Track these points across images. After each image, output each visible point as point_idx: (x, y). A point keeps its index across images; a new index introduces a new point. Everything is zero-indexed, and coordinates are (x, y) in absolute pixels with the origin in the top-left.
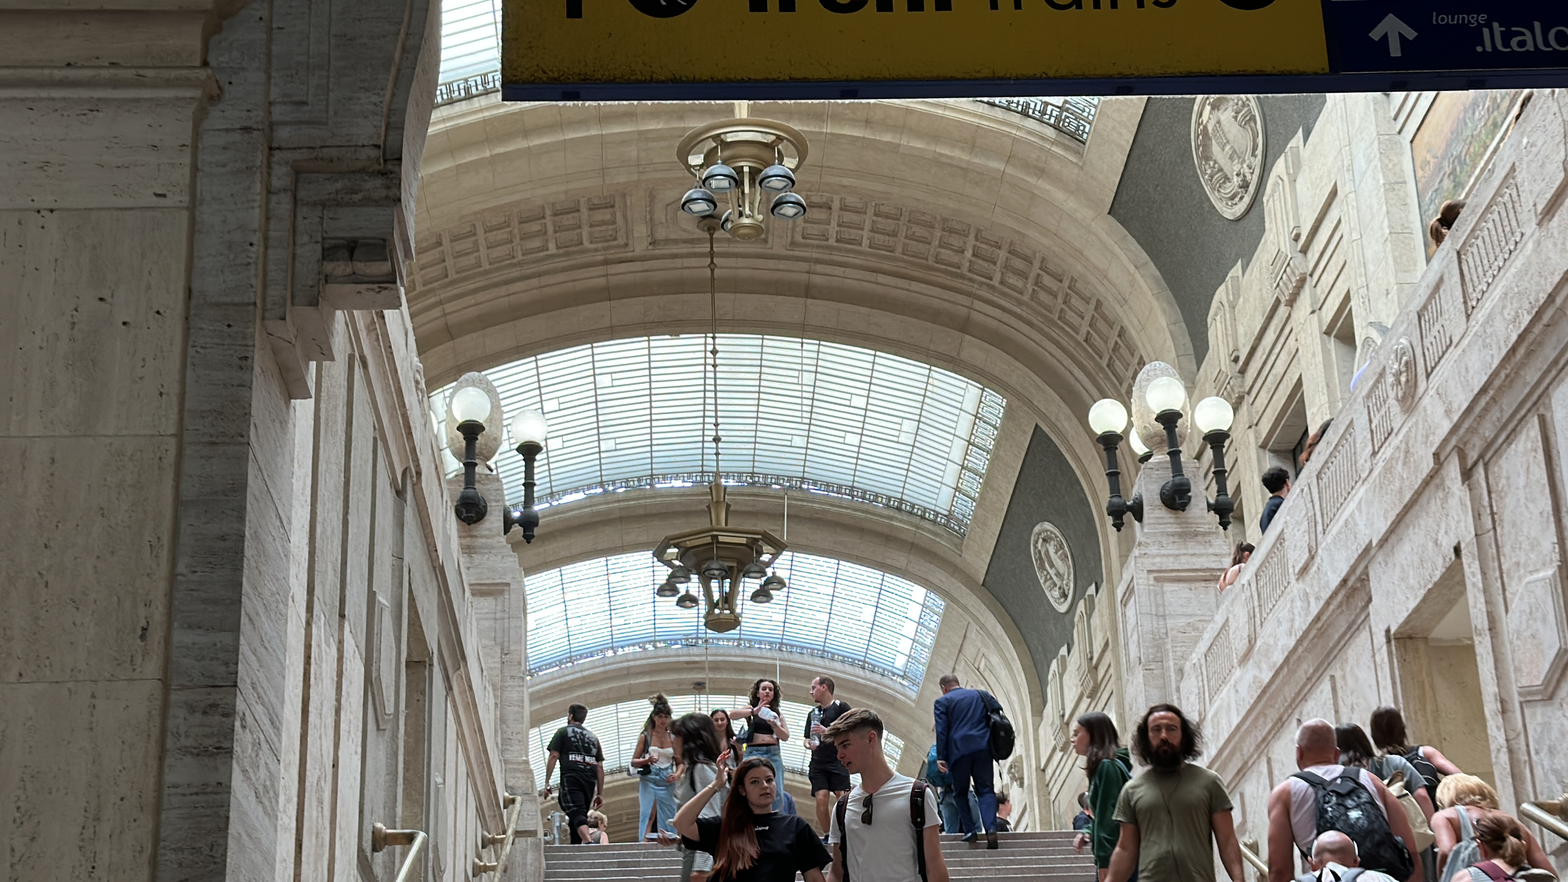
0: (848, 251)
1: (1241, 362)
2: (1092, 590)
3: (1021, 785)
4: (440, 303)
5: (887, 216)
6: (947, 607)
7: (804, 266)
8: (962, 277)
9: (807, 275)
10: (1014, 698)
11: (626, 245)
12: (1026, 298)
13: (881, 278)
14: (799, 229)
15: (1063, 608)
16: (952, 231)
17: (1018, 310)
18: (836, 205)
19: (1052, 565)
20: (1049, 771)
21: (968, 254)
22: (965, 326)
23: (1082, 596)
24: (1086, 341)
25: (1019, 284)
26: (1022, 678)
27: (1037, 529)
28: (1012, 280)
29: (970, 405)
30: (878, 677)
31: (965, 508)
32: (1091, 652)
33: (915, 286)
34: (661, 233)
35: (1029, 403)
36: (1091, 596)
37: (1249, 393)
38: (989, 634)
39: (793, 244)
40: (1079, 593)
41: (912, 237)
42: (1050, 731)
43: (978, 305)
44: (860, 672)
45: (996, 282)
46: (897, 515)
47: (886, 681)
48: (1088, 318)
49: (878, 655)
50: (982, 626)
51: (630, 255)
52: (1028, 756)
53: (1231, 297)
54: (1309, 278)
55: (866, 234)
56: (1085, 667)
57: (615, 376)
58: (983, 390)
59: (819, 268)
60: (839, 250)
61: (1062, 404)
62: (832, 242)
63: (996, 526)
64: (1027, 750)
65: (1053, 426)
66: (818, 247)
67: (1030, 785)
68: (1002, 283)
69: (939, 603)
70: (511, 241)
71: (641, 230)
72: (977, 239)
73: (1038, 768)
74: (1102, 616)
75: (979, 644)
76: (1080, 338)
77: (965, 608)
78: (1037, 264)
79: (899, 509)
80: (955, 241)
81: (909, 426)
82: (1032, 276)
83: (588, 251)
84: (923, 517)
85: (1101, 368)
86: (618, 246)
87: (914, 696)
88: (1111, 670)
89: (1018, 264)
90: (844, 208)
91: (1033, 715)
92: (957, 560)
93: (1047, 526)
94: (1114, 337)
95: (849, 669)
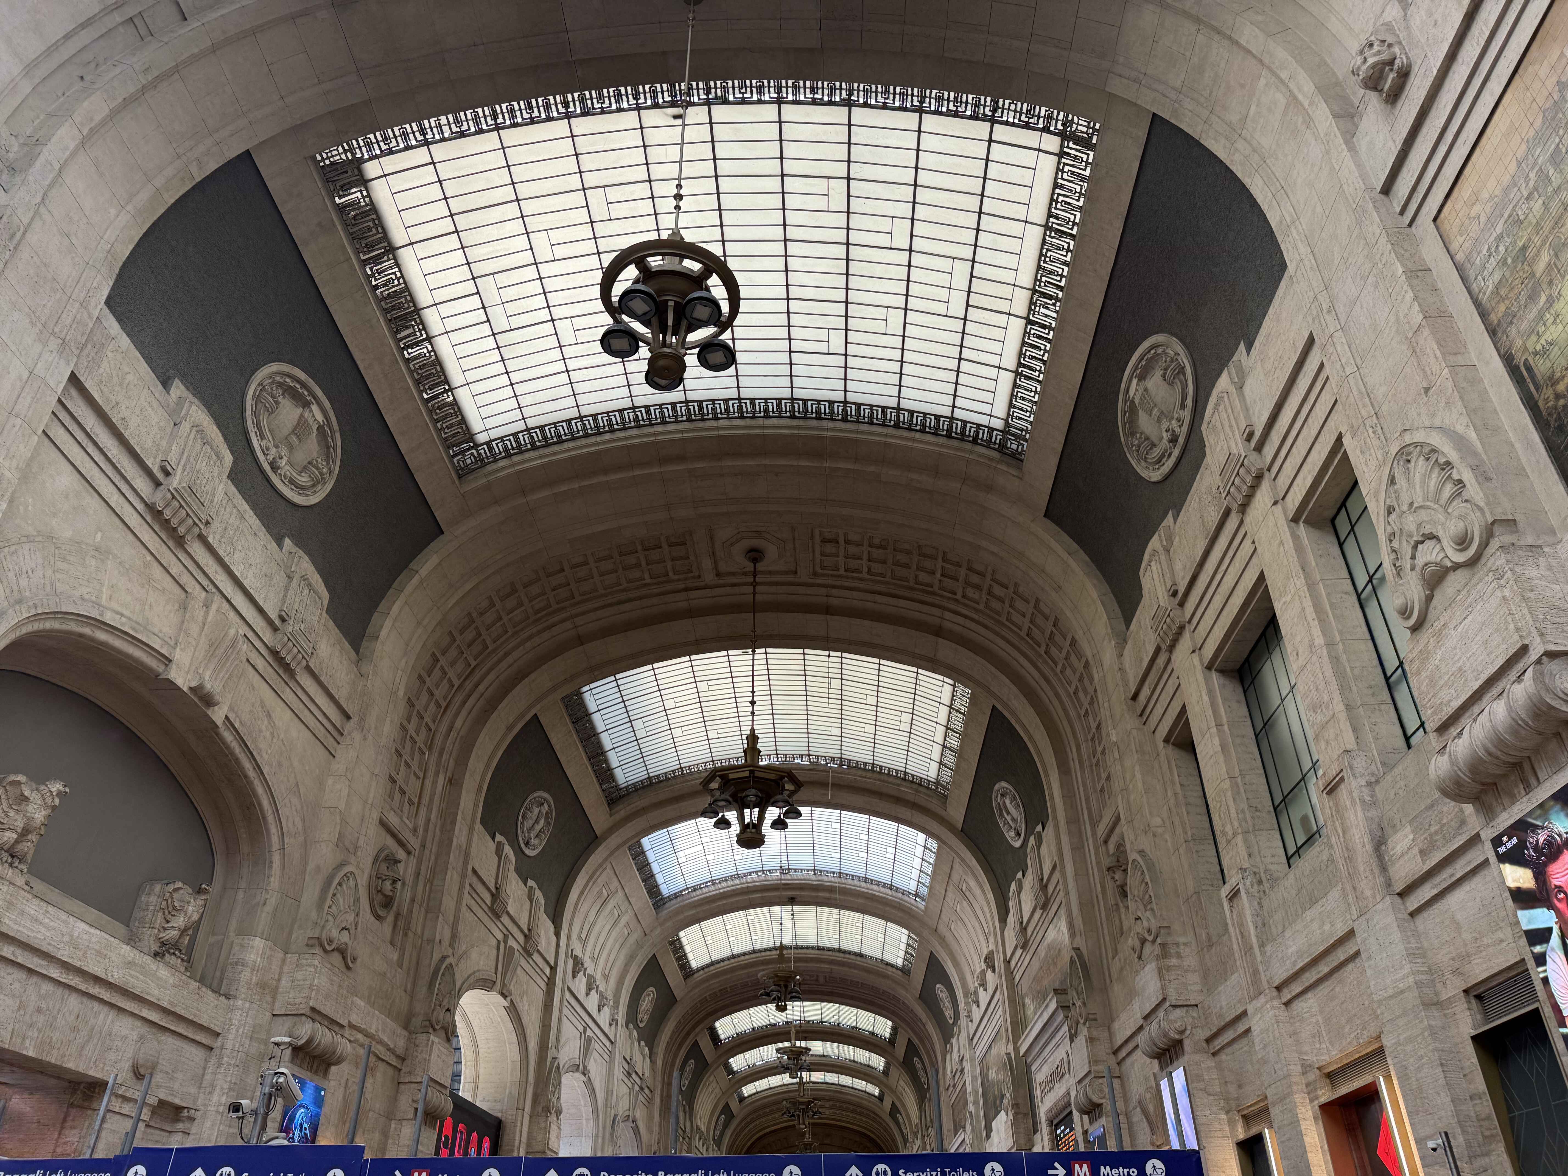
0: (853, 578)
1: (1180, 595)
2: (1039, 828)
3: (994, 971)
4: (572, 617)
5: (879, 547)
6: (939, 848)
7: (823, 591)
8: (934, 593)
9: (825, 599)
10: (986, 909)
11: (699, 577)
12: (981, 607)
13: (878, 598)
14: (818, 561)
15: (1017, 844)
16: (926, 556)
17: (976, 617)
18: (841, 540)
19: (1008, 813)
20: (1013, 963)
21: (938, 575)
22: (938, 632)
23: (1033, 833)
24: (1028, 635)
25: (976, 596)
26: (990, 896)
27: (997, 786)
28: (970, 592)
29: (946, 699)
30: (900, 895)
31: (947, 776)
32: (1042, 874)
33: (902, 603)
34: (723, 567)
35: (988, 690)
36: (1039, 833)
37: (1190, 622)
38: (968, 866)
39: (815, 574)
40: (1029, 831)
41: (897, 564)
42: (1012, 934)
43: (948, 615)
44: (889, 892)
45: (959, 596)
46: (904, 783)
47: (906, 898)
48: (1028, 616)
49: (899, 882)
50: (963, 860)
51: (702, 584)
52: (998, 951)
53: (1165, 543)
54: (1267, 474)
55: (864, 562)
56: (1037, 886)
57: (710, 683)
58: (954, 686)
59: (835, 592)
60: (847, 578)
61: (1012, 686)
62: (842, 572)
63: (968, 787)
64: (997, 946)
65: (1006, 705)
66: (832, 575)
67: (1000, 973)
68: (963, 596)
69: (933, 844)
70: (616, 571)
71: (707, 563)
72: (944, 561)
73: (1005, 960)
74: (1049, 846)
75: (961, 872)
76: (1023, 634)
77: (951, 848)
78: (989, 577)
79: (904, 779)
80: (928, 564)
81: (907, 718)
82: (986, 587)
83: (673, 581)
84: (920, 785)
85: (1040, 655)
86: (693, 577)
87: (923, 908)
88: (1061, 886)
89: (975, 579)
90: (847, 542)
91: (1000, 922)
92: (943, 813)
93: (1004, 784)
94: (1049, 627)
95: (882, 890)
